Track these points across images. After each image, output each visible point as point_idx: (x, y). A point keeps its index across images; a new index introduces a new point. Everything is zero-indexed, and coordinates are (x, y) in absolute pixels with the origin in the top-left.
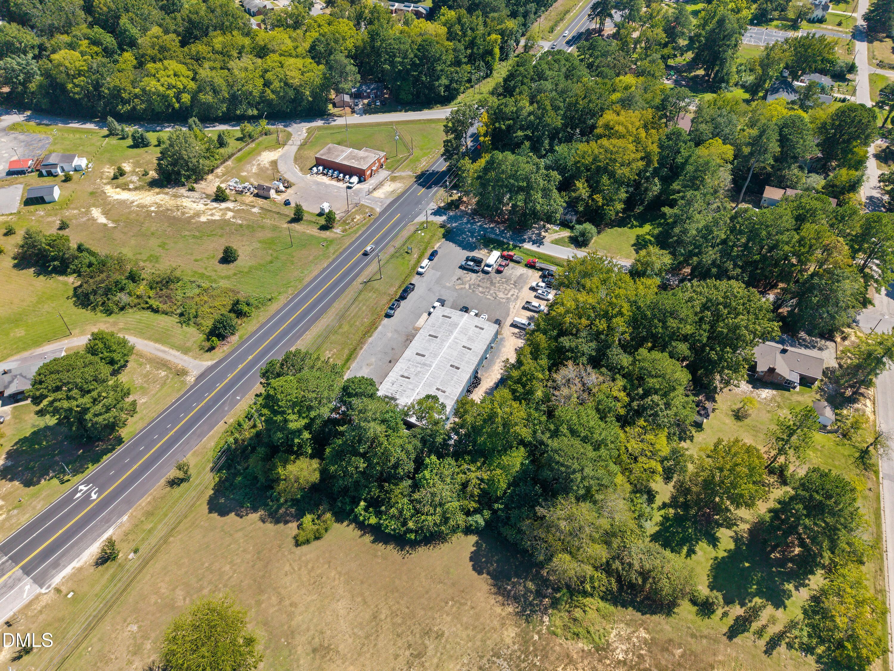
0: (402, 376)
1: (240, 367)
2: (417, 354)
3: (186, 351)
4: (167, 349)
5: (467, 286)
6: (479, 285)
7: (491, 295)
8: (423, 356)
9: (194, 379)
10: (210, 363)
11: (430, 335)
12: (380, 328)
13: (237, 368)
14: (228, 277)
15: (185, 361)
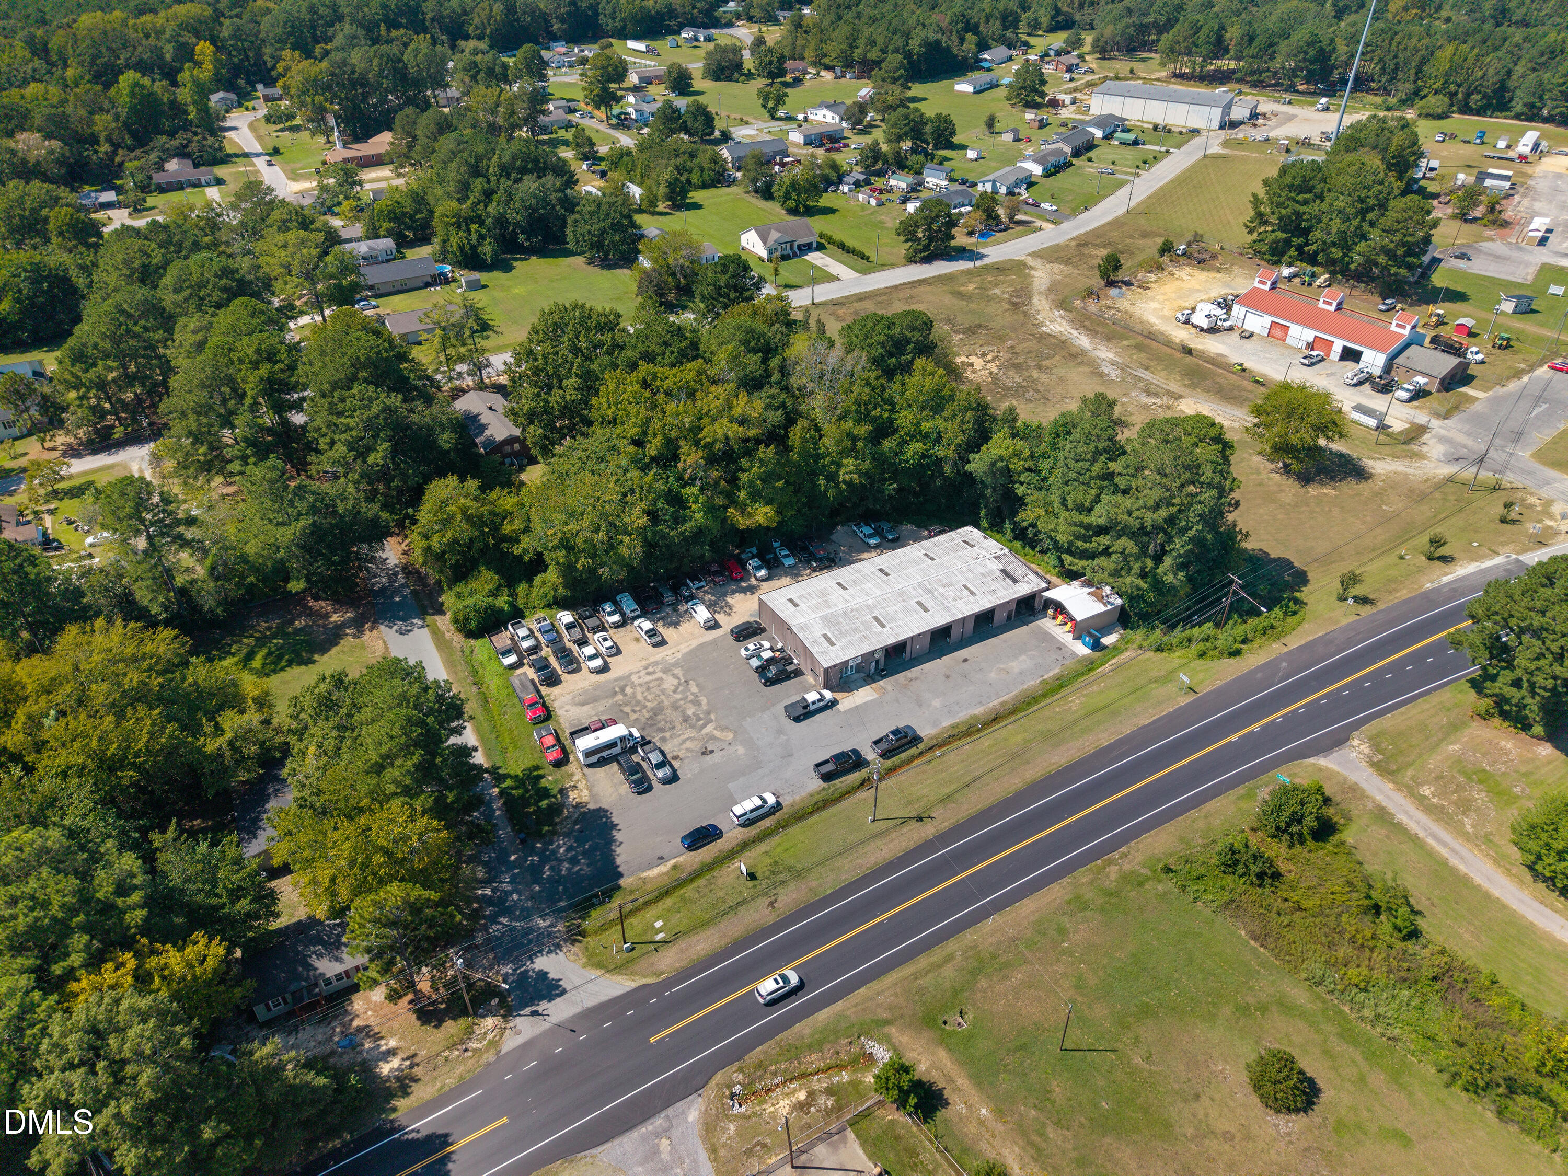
0: (972, 593)
1: (1256, 727)
2: (926, 610)
3: (1382, 815)
4: (1430, 841)
5: (709, 729)
6: (686, 719)
7: (687, 689)
8: (919, 603)
9: (1356, 742)
10: (1322, 761)
11: (883, 626)
12: (946, 723)
13: (1263, 728)
14: (1285, 1006)
15: (1380, 791)
